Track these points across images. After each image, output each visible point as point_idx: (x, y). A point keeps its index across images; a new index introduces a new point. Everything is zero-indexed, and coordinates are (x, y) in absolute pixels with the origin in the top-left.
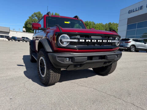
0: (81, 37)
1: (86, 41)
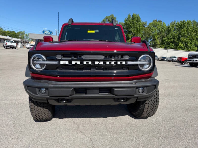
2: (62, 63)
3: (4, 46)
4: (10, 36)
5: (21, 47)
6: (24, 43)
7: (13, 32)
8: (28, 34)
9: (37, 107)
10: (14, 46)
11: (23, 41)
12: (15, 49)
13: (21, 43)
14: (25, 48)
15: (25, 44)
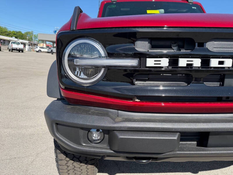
0: (153, 47)
1: (177, 62)
2: (150, 62)
3: (9, 49)
4: (16, 38)
5: (29, 50)
6: (32, 45)
7: (20, 32)
8: (37, 35)
9: (73, 162)
10: (21, 49)
11: (32, 44)
12: (22, 52)
13: (29, 45)
14: (34, 51)
15: (34, 47)
